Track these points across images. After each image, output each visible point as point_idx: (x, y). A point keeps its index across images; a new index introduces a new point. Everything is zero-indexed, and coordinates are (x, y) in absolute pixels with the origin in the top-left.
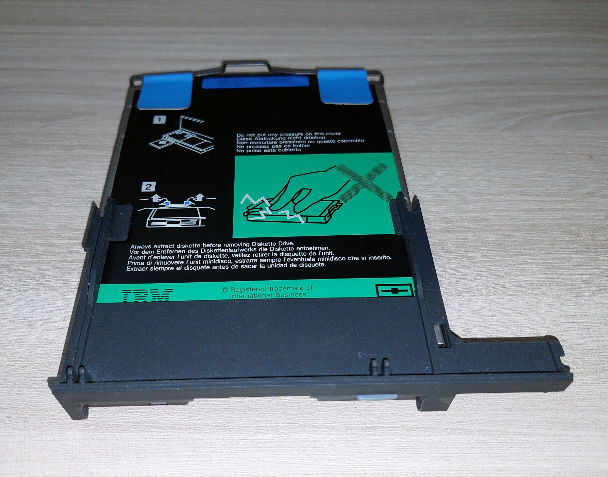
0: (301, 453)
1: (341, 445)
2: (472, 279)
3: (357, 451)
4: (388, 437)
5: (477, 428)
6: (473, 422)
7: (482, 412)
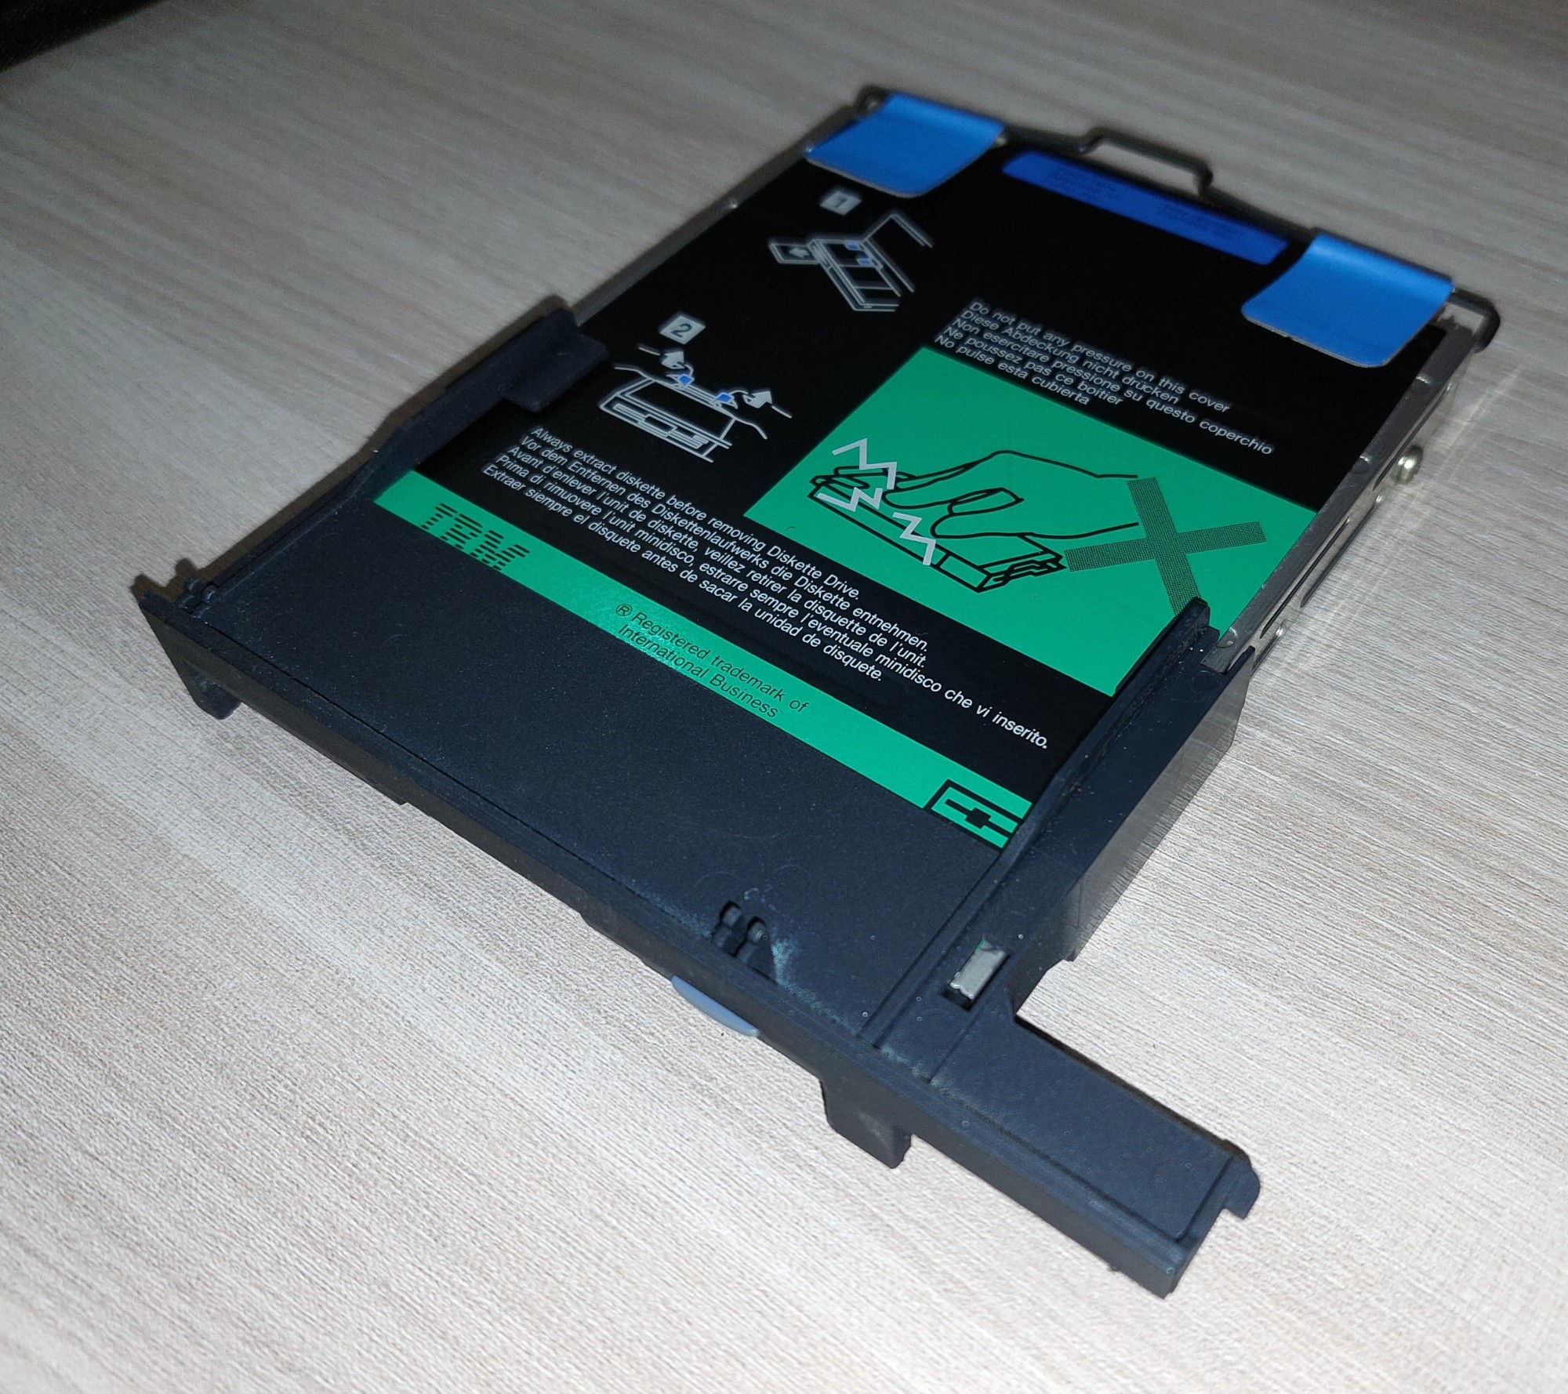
0: (531, 1044)
1: (620, 1084)
2: (1289, 944)
3: (639, 1120)
4: (733, 1141)
5: (947, 1267)
6: (954, 1249)
7: (996, 1245)
